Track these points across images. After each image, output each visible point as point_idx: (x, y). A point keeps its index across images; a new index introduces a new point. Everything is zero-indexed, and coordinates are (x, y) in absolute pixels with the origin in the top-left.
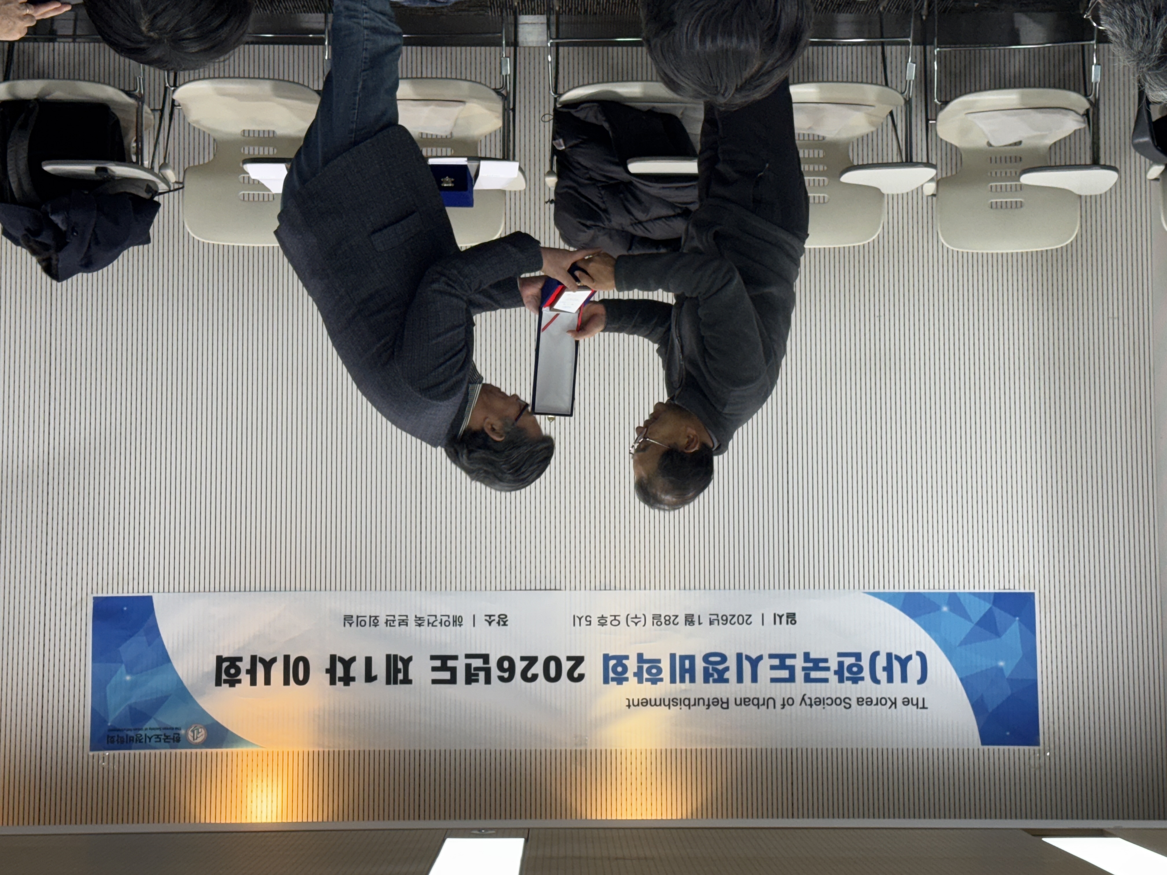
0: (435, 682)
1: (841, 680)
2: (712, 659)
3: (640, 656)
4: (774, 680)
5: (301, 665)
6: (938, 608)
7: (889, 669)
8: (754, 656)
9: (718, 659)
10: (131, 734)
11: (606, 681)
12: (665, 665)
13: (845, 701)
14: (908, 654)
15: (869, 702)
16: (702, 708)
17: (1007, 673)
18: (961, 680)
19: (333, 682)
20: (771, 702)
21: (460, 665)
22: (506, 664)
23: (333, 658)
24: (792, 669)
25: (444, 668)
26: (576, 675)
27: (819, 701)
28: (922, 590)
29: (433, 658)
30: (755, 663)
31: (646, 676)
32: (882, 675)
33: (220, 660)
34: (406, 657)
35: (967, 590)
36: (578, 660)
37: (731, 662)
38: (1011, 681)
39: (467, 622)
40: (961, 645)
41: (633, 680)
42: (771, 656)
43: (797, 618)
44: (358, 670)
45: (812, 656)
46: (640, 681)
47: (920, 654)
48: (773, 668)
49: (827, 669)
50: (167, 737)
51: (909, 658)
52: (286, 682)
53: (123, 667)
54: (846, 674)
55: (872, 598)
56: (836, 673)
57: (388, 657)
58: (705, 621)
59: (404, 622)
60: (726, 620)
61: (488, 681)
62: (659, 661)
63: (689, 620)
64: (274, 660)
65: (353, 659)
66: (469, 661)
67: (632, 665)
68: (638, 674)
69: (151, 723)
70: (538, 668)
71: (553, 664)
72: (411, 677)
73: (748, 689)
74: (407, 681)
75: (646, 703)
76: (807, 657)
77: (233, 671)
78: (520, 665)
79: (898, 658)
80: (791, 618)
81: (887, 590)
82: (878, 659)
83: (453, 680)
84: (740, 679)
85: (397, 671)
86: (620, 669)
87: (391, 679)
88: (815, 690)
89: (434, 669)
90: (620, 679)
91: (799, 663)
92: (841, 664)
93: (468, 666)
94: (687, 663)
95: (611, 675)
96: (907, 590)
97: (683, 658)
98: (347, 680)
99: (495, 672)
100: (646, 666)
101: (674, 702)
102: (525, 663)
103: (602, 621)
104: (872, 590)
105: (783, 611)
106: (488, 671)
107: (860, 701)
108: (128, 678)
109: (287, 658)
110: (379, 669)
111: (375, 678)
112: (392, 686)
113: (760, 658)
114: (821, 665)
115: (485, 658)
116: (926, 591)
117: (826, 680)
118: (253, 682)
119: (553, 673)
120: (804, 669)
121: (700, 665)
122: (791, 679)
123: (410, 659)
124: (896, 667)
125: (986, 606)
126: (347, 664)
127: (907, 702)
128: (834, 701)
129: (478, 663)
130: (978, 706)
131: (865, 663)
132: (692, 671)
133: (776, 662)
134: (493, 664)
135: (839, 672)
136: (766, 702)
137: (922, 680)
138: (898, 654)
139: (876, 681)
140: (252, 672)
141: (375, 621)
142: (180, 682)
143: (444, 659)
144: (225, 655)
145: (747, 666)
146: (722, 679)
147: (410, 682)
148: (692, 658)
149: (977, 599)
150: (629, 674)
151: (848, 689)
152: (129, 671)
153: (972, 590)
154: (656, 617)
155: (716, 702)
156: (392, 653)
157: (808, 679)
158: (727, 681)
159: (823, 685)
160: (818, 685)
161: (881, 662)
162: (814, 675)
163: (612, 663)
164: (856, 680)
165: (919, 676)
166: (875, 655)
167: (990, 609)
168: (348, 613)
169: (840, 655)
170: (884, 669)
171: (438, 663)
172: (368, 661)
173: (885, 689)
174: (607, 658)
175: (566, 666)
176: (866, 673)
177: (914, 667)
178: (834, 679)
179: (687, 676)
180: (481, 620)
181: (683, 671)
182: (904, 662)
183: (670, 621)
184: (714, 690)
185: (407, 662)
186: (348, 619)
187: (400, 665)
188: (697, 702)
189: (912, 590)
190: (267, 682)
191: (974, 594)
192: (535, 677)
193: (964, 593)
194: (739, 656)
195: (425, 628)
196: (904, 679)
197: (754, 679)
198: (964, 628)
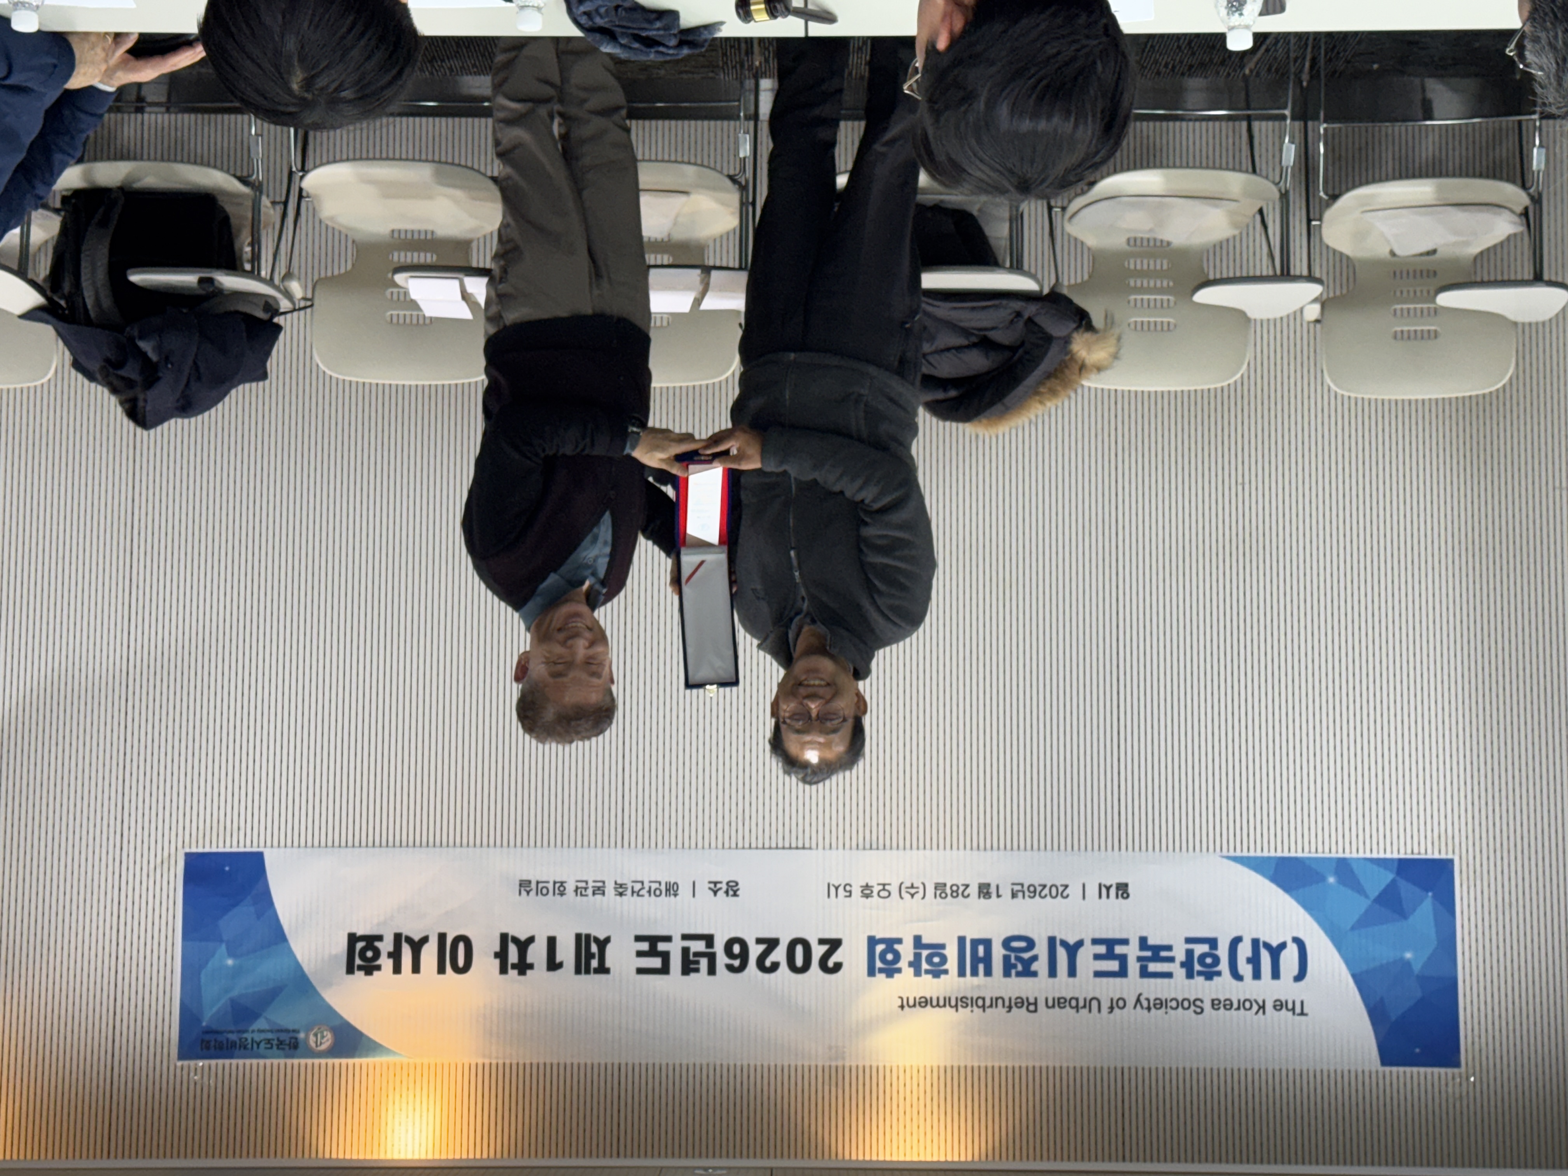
0: (641, 971)
1: (1190, 975)
2: (1015, 944)
3: (917, 940)
4: (1098, 974)
5: (461, 947)
6: (1323, 879)
7: (1254, 961)
8: (1071, 941)
9: (1023, 944)
10: (233, 1037)
11: (871, 972)
12: (951, 953)
13: (1195, 1005)
14: (1281, 940)
15: (1228, 1005)
16: (1001, 1010)
17: (1417, 967)
18: (1354, 976)
19: (503, 970)
20: (1095, 1004)
21: (675, 949)
22: (736, 949)
23: (504, 938)
24: (1123, 959)
25: (653, 952)
26: (830, 964)
27: (1160, 1004)
28: (1300, 854)
29: (639, 939)
30: (1073, 950)
31: (925, 966)
32: (1245, 969)
33: (353, 939)
34: (602, 937)
35: (1361, 855)
36: (834, 944)
37: (1041, 949)
38: (1423, 980)
39: (685, 891)
40: (1353, 928)
41: (908, 972)
42: (1095, 942)
43: (1131, 890)
44: (537, 954)
45: (1151, 942)
46: (918, 973)
47: (1298, 941)
48: (1097, 957)
49: (1171, 960)
50: (281, 1043)
51: (1283, 946)
52: (441, 970)
53: (224, 947)
54: (1197, 967)
55: (1232, 864)
56: (1183, 965)
57: (578, 937)
58: (1006, 892)
59: (599, 890)
60: (1033, 891)
61: (712, 971)
62: (943, 946)
63: (984, 891)
64: (425, 940)
65: (531, 940)
66: (687, 943)
67: (906, 951)
68: (915, 964)
69: (261, 1024)
70: (779, 955)
71: (799, 949)
72: (608, 963)
73: (1063, 985)
74: (603, 969)
75: (924, 1002)
76: (1143, 941)
77: (369, 954)
78: (755, 951)
79: (1267, 946)
80: (1123, 890)
81: (1252, 854)
82: (1241, 947)
83: (665, 970)
84: (1053, 972)
85: (590, 956)
86: (890, 957)
87: (582, 966)
88: (1154, 988)
89: (640, 954)
90: (891, 971)
91: (1132, 951)
92: (1190, 953)
93: (685, 951)
94: (981, 950)
95: (879, 964)
96: (1279, 854)
97: (975, 943)
98: (523, 967)
99: (722, 959)
100: (925, 953)
101: (962, 1002)
102: (762, 948)
103: (867, 891)
104: (1232, 853)
105: (1112, 880)
106: (712, 958)
107: (1215, 1004)
108: (230, 962)
109: (442, 937)
110: (566, 953)
111: (560, 965)
112: (583, 977)
113: (1080, 944)
114: (1163, 954)
115: (709, 939)
116: (1306, 855)
117: (1169, 975)
118: (397, 969)
119: (799, 961)
120: (1140, 959)
121: (998, 952)
122: (1122, 972)
123: (607, 940)
124: (1265, 958)
125: (1388, 877)
126: (523, 945)
127: (1279, 1005)
128: (1180, 1004)
129: (699, 946)
130: (1376, 1013)
131: (1223, 952)
132: (987, 960)
133: (1102, 949)
134: (719, 948)
135: (1187, 965)
136: (1088, 1004)
137: (1301, 976)
138: (1268, 940)
139: (1237, 976)
140: (396, 955)
141: (560, 888)
142: (298, 967)
143: (653, 940)
144: (360, 933)
145: (1062, 955)
146: (1028, 972)
147: (606, 971)
148: (987, 943)
149: (1375, 868)
150: (903, 964)
151: (1200, 988)
152: (231, 954)
153: (1368, 855)
154: (940, 887)
155: (1021, 1002)
156: (584, 931)
157: (1145, 973)
158: (1034, 974)
159: (1166, 981)
160: (1159, 981)
161: (1244, 951)
162: (1153, 967)
163: (880, 948)
164: (1209, 976)
165: (1295, 971)
166: (1236, 941)
167: (1393, 882)
168: (524, 878)
169: (1189, 940)
170: (1249, 961)
171: (645, 946)
172: (552, 942)
173: (1249, 989)
174: (872, 941)
175: (818, 951)
176: (1224, 966)
177: (1289, 958)
178: (1180, 973)
179: (981, 967)
180: (703, 889)
181: (975, 960)
182: (1276, 952)
183: (958, 892)
184: (1018, 986)
185: (603, 944)
186: (524, 885)
187: (594, 948)
188: (995, 1001)
189: (1286, 854)
190: (416, 969)
191: (1372, 860)
192: (775, 966)
193: (1359, 859)
194: (1052, 941)
195: (628, 898)
196: (1276, 974)
197: (1072, 972)
198: (1357, 906)
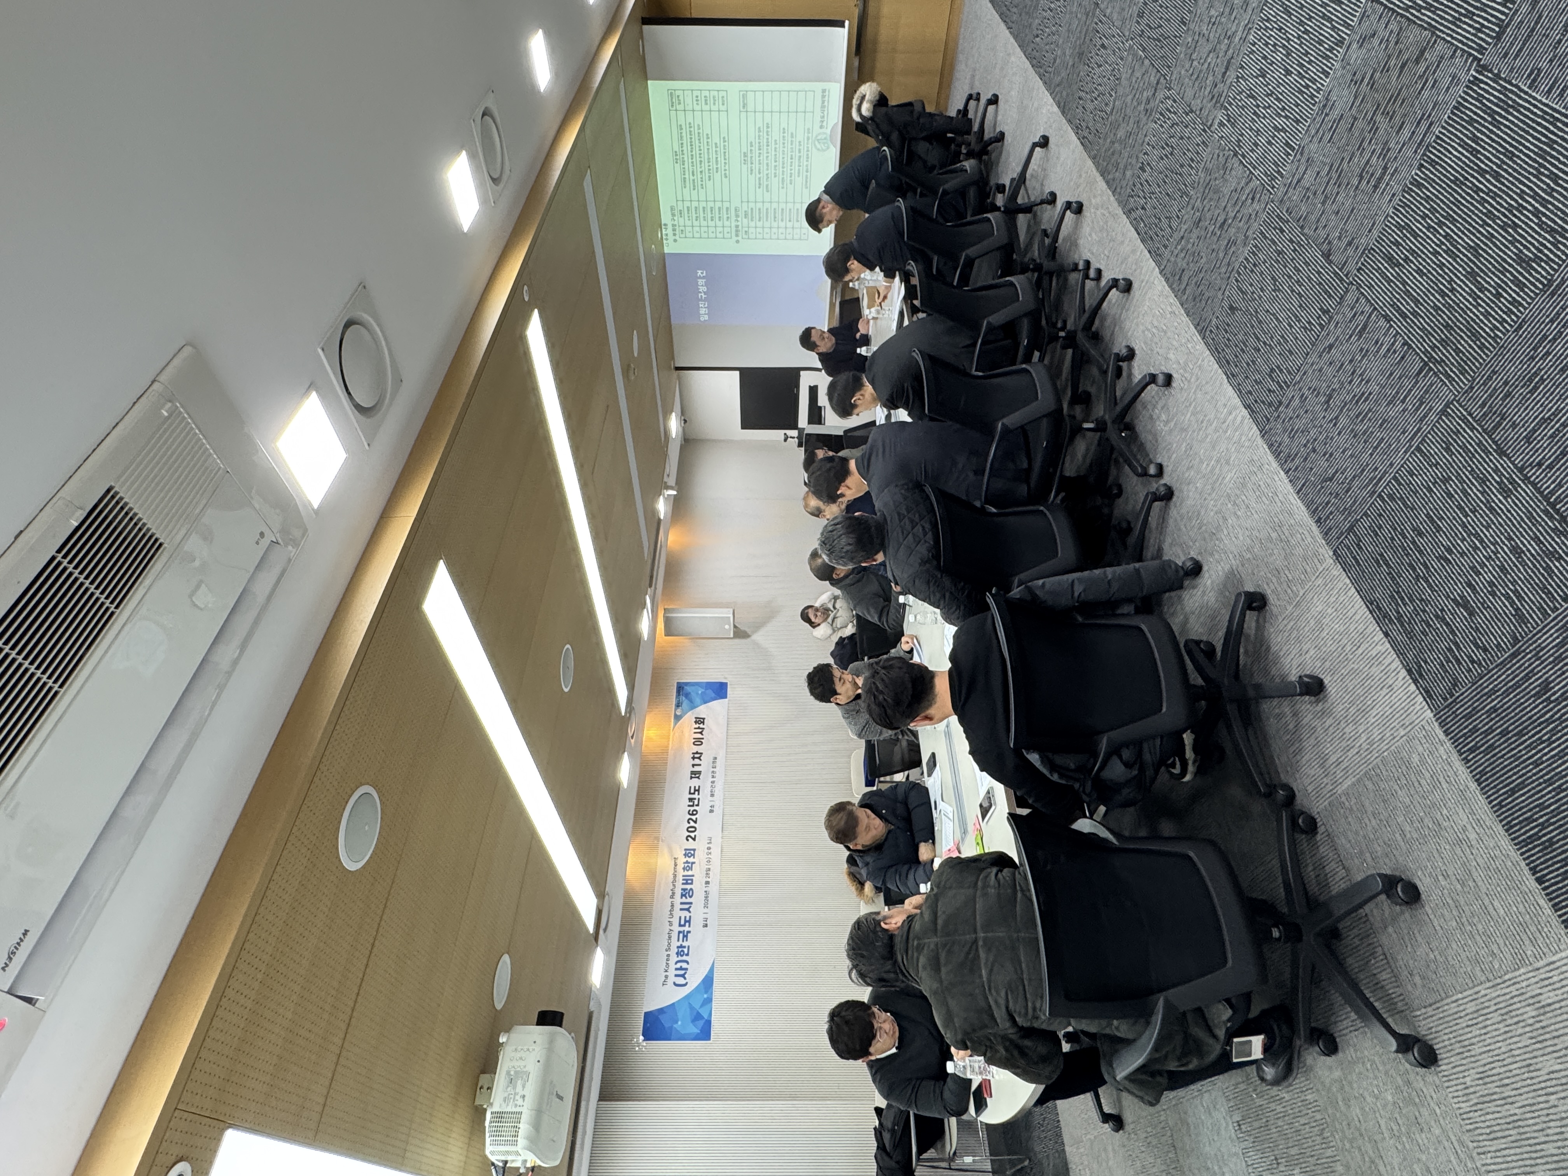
0: (690, 787)
1: (678, 947)
2: (691, 892)
3: (694, 863)
4: (680, 918)
5: (700, 743)
6: (706, 992)
7: (681, 969)
8: (691, 909)
9: (691, 894)
10: (681, 693)
11: (686, 850)
12: (690, 873)
13: (668, 949)
14: (687, 978)
15: (668, 960)
16: (672, 887)
17: (675, 1026)
18: (673, 1004)
19: (693, 753)
20: (671, 917)
21: (696, 796)
22: (695, 813)
23: (702, 753)
24: (684, 925)
25: (695, 790)
26: (689, 838)
27: (670, 938)
28: (714, 985)
29: (699, 787)
30: (688, 910)
31: (686, 865)
32: (679, 965)
35: (713, 1007)
36: (694, 839)
37: (689, 900)
38: (671, 1028)
39: (712, 798)
40: (689, 1003)
41: (685, 860)
42: (690, 917)
43: (705, 928)
44: (697, 761)
45: (689, 935)
46: (684, 863)
47: (686, 984)
48: (685, 917)
49: (683, 941)
50: (679, 703)
51: (685, 979)
52: (694, 739)
53: (704, 691)
54: (680, 950)
55: (712, 962)
57: (701, 772)
58: (707, 889)
59: (713, 777)
60: (706, 897)
61: (689, 806)
62: (692, 870)
63: (707, 882)
64: (702, 735)
65: (701, 760)
66: (697, 799)
67: (691, 860)
68: (687, 862)
69: (684, 699)
70: (692, 824)
71: (693, 829)
72: (693, 779)
73: (678, 906)
74: (691, 778)
75: (676, 865)
76: (689, 932)
78: (694, 818)
81: (715, 969)
82: (686, 964)
83: (690, 793)
84: (682, 903)
85: (695, 775)
86: (690, 855)
87: (692, 773)
88: (674, 936)
89: (695, 787)
90: (685, 855)
91: (686, 929)
92: (685, 947)
93: (695, 799)
94: (690, 882)
95: (688, 852)
96: (714, 977)
97: (692, 880)
98: (694, 758)
99: (692, 809)
100: (690, 865)
101: (675, 876)
103: (709, 848)
104: (715, 961)
105: (708, 922)
106: (693, 806)
107: (668, 955)
108: (700, 692)
109: (703, 739)
110: (696, 769)
111: (693, 767)
112: (690, 773)
113: (690, 912)
114: (685, 938)
115: (698, 805)
116: (714, 987)
117: (678, 940)
118: (695, 728)
119: (690, 830)
120: (684, 931)
121: (688, 887)
122: (680, 925)
124: (682, 972)
125: (706, 1017)
126: (699, 758)
127: (666, 977)
128: (669, 944)
129: (696, 802)
130: (661, 1011)
131: (684, 958)
132: (687, 883)
133: (688, 919)
134: (695, 808)
135: (681, 946)
136: (671, 914)
137: (675, 984)
138: (687, 973)
139: (676, 963)
140: (699, 728)
141: (714, 767)
142: (698, 707)
143: (698, 790)
144: (705, 720)
145: (687, 906)
146: (682, 896)
148: (692, 884)
149: (709, 1012)
150: (687, 859)
151: (674, 951)
152: (702, 692)
153: (713, 1009)
154: (709, 869)
155: (673, 894)
157: (680, 932)
158: (682, 898)
160: (677, 937)
161: (684, 965)
162: (681, 935)
163: (692, 852)
164: (677, 954)
165: (677, 983)
166: (687, 962)
167: (703, 1018)
168: (717, 758)
169: (689, 947)
170: (681, 967)
171: (697, 788)
172: (700, 765)
173: (673, 966)
174: (694, 850)
175: (692, 835)
176: (680, 958)
177: (681, 981)
178: (679, 944)
179: (685, 882)
180: (712, 803)
181: (687, 880)
182: (683, 976)
183: (707, 875)
184: (678, 892)
185: (698, 778)
186: (715, 758)
187: (697, 776)
188: (674, 885)
189: (714, 980)
190: (695, 733)
191: (711, 1011)
192: (689, 823)
194: (691, 903)
195: (710, 784)
196: (676, 976)
197: (681, 909)
198: (697, 1006)
